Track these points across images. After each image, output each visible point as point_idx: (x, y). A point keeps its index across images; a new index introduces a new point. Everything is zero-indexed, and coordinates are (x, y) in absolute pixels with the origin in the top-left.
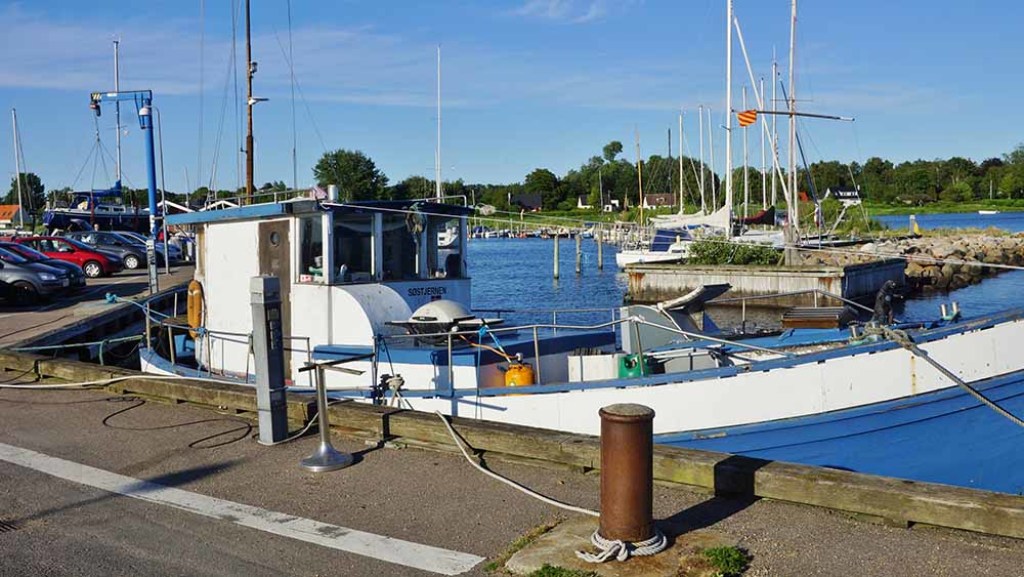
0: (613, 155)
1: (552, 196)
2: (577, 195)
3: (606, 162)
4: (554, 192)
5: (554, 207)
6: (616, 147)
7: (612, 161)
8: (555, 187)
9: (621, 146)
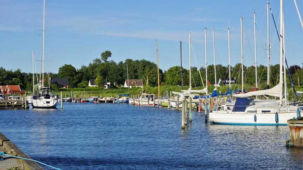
0: (107, 58)
1: (73, 80)
2: (88, 79)
3: (103, 61)
4: (75, 78)
5: (75, 86)
6: (107, 54)
7: (106, 61)
8: (76, 75)
9: (111, 54)
